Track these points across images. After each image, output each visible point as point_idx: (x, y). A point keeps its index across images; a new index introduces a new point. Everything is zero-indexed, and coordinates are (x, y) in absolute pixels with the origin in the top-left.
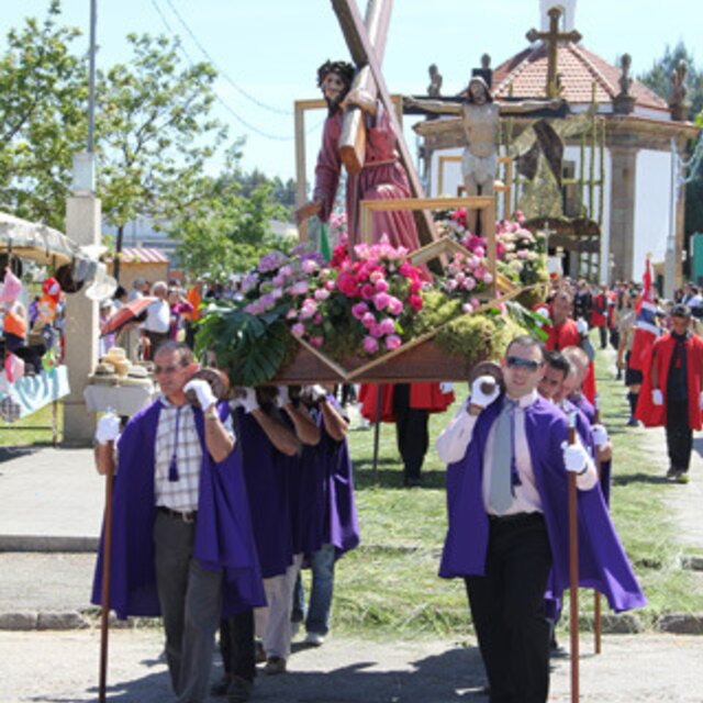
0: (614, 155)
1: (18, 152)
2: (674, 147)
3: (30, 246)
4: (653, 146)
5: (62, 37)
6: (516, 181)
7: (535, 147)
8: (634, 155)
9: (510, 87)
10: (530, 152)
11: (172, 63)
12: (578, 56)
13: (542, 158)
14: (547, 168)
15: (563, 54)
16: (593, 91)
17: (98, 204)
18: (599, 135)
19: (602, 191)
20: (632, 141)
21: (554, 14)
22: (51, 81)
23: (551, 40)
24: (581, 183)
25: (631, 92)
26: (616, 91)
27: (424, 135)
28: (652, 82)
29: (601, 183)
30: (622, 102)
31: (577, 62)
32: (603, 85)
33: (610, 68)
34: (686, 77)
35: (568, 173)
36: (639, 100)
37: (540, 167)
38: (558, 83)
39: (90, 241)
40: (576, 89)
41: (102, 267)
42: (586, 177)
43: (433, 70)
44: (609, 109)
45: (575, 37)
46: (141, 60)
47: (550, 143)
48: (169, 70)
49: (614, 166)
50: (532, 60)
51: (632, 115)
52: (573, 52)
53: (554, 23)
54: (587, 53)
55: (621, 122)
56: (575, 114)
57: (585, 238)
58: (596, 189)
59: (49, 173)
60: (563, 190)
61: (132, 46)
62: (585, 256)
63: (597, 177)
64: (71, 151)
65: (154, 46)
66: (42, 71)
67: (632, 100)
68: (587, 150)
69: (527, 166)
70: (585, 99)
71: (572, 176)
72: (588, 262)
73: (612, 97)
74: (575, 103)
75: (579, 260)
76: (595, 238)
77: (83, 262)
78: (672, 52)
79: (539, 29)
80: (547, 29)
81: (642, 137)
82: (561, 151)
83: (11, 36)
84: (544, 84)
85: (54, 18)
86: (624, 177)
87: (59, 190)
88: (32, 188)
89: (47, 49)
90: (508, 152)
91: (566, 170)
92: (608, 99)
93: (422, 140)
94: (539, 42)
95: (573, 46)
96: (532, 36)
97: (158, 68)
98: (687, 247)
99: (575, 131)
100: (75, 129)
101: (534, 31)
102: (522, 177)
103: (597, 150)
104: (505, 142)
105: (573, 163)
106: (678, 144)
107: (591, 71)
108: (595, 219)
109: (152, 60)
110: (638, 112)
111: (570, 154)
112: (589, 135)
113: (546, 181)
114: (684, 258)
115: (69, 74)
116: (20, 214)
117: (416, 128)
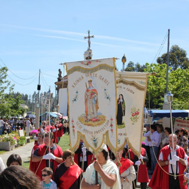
117: (55, 83)
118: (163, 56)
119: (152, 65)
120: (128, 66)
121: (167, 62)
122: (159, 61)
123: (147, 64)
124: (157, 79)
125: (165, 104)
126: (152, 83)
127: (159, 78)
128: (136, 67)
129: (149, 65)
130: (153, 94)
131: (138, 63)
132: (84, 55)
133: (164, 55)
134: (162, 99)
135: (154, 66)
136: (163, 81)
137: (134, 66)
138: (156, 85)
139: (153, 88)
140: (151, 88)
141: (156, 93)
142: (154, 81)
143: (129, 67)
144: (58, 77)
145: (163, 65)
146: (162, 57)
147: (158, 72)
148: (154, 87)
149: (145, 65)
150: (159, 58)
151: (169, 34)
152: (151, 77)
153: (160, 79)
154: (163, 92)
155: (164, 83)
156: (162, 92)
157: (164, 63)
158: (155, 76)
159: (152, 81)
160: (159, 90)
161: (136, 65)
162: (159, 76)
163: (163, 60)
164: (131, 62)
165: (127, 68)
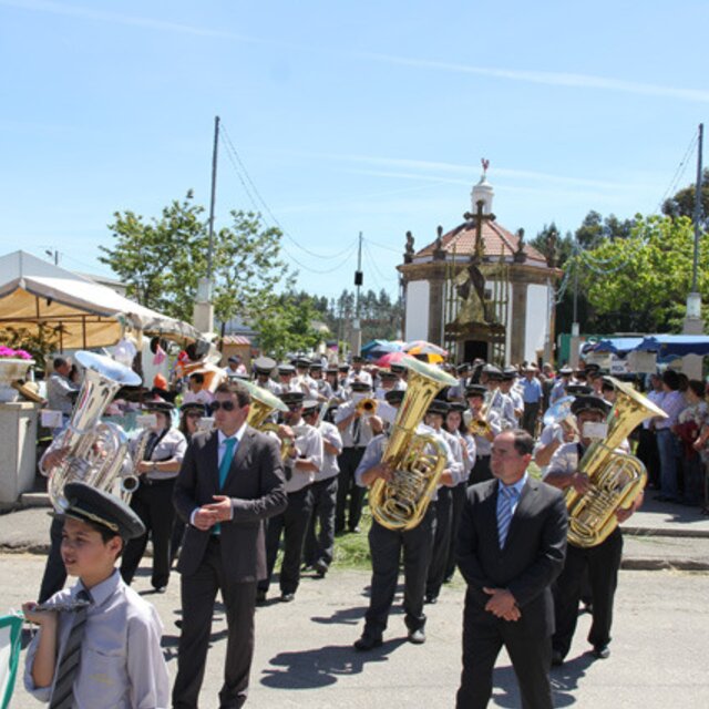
0: (515, 288)
1: (166, 278)
2: (549, 283)
3: (173, 333)
4: (537, 282)
5: (193, 212)
6: (457, 300)
7: (468, 281)
8: (526, 287)
9: (454, 245)
10: (465, 284)
11: (256, 227)
12: (493, 229)
13: (472, 287)
14: (475, 293)
15: (485, 227)
16: (503, 248)
17: (212, 308)
18: (506, 275)
19: (507, 307)
20: (524, 279)
21: (480, 204)
22: (187, 237)
23: (479, 218)
24: (495, 302)
25: (525, 250)
26: (516, 249)
27: (403, 272)
28: (536, 245)
29: (506, 303)
30: (519, 256)
32: (508, 246)
33: (512, 236)
34: (556, 242)
35: (488, 296)
36: (529, 255)
37: (471, 293)
38: (482, 243)
39: (206, 330)
40: (493, 248)
41: (213, 345)
42: (498, 299)
43: (409, 234)
44: (511, 260)
45: (492, 217)
46: (238, 225)
47: (477, 278)
48: (254, 231)
49: (514, 293)
50: (468, 229)
51: (525, 263)
52: (491, 226)
53: (480, 209)
54: (499, 227)
55: (518, 267)
56: (492, 262)
57: (497, 335)
58: (504, 306)
59: (184, 290)
60: (485, 306)
61: (233, 218)
62: (497, 345)
63: (504, 299)
64: (197, 278)
65: (246, 217)
66: (182, 231)
67: (525, 255)
68: (499, 284)
69: (464, 291)
70: (498, 254)
71: (490, 298)
72: (499, 349)
73: (513, 253)
74: (492, 256)
75: (493, 347)
76: (503, 335)
77: (203, 343)
78: (548, 228)
79: (471, 212)
80: (476, 212)
81: (531, 276)
82: (483, 283)
83: (165, 211)
84: (474, 244)
85: (190, 201)
86: (520, 298)
87: (189, 301)
88: (173, 299)
89: (185, 218)
90: (453, 283)
91: (486, 294)
92: (510, 254)
93: (402, 275)
94: (471, 220)
95: (491, 223)
96: (467, 216)
97: (248, 230)
98: (556, 341)
99: (492, 272)
100: (199, 265)
101: (468, 213)
102: (460, 299)
103: (504, 283)
104: (451, 278)
105: (490, 291)
106: (552, 281)
107: (501, 237)
108: (503, 323)
109: (245, 226)
110: (528, 262)
111: (489, 285)
112: (500, 275)
113: (474, 300)
114: (554, 348)
115: (197, 233)
116: (166, 314)
117: (398, 268)
118: (678, 195)
119: (650, 220)
120: (585, 223)
121: (688, 213)
122: (668, 209)
123: (639, 216)
124: (665, 257)
125: (690, 321)
126: (651, 266)
127: (669, 253)
128: (607, 226)
129: (644, 220)
130: (653, 297)
131: (612, 215)
132: (472, 194)
133: (682, 192)
134: (678, 308)
135: (656, 222)
136: (680, 262)
137: (602, 224)
138: (661, 270)
139: (652, 279)
140: (649, 280)
141: (661, 293)
142: (655, 261)
143: (588, 224)
144: (404, 251)
145: (680, 219)
146: (676, 199)
147: (668, 238)
148: (655, 276)
149: (631, 218)
150: (669, 200)
151: (701, 138)
152: (648, 250)
153: (671, 256)
154: (679, 290)
155: (681, 267)
156: (676, 291)
157: (682, 214)
158: (658, 249)
159: (649, 260)
160: (669, 283)
161: (606, 220)
162: (669, 249)
163: (680, 205)
164: (592, 212)
165: (583, 228)
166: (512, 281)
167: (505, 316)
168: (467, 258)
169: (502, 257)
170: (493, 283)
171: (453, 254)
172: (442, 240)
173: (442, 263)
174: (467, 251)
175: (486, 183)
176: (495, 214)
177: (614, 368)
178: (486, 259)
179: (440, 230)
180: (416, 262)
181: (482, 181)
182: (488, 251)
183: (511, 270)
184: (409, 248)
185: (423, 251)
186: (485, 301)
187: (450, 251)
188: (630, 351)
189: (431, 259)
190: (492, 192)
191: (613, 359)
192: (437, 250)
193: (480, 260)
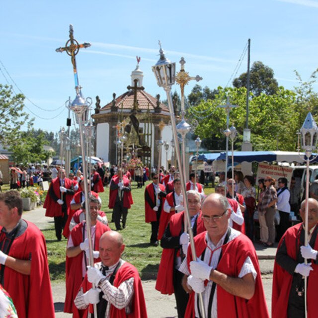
0: (155, 126)
7: (130, 123)
9: (122, 103)
10: (128, 125)
11: (10, 94)
12: (143, 94)
13: (132, 126)
14: (134, 130)
15: (139, 94)
16: (148, 106)
18: (150, 119)
19: (151, 137)
21: (136, 81)
23: (135, 89)
24: (145, 134)
25: (161, 106)
26: (156, 105)
27: (95, 119)
29: (151, 135)
30: (158, 109)
31: (143, 96)
32: (151, 104)
33: (154, 98)
34: (177, 102)
35: (141, 131)
36: (163, 109)
37: (132, 129)
38: (137, 102)
40: (143, 105)
42: (146, 133)
43: (97, 98)
44: (153, 111)
45: (143, 88)
47: (135, 121)
48: (9, 96)
50: (129, 96)
51: (160, 113)
52: (142, 93)
53: (136, 84)
54: (146, 93)
55: (157, 116)
56: (143, 112)
57: (146, 152)
58: (150, 136)
60: (139, 137)
62: (146, 158)
63: (150, 133)
65: (4, 88)
67: (160, 109)
68: (147, 124)
69: (128, 129)
70: (145, 108)
71: (142, 132)
72: (147, 160)
73: (154, 107)
74: (143, 109)
75: (144, 159)
76: (149, 152)
78: (173, 94)
79: (131, 86)
80: (134, 86)
82: (138, 124)
84: (133, 103)
86: (158, 133)
91: (140, 130)
92: (153, 108)
93: (94, 120)
94: (131, 90)
95: (142, 91)
96: (129, 88)
97: (5, 95)
99: (143, 118)
101: (129, 86)
102: (126, 132)
103: (150, 124)
105: (142, 128)
107: (148, 99)
108: (149, 146)
109: (3, 93)
110: (162, 112)
111: (141, 125)
112: (147, 120)
113: (134, 134)
117: (92, 116)
118: (241, 76)
119: (226, 90)
120: (193, 91)
121: (246, 85)
122: (236, 84)
123: (220, 88)
124: (234, 109)
125: (245, 144)
128: (204, 93)
129: (223, 90)
131: (206, 87)
132: (131, 76)
133: (243, 75)
134: (240, 136)
135: (229, 91)
136: (242, 112)
137: (202, 92)
138: (232, 117)
143: (195, 92)
144: (95, 107)
145: (242, 88)
146: (240, 79)
147: (235, 99)
148: (229, 120)
149: (217, 89)
150: (236, 79)
151: (249, 46)
153: (238, 109)
154: (242, 127)
155: (242, 114)
156: (240, 127)
157: (243, 86)
160: (236, 123)
161: (204, 89)
163: (242, 82)
164: (197, 85)
165: (192, 94)
166: (154, 123)
167: (150, 141)
168: (130, 111)
169: (148, 110)
170: (144, 124)
171: (122, 108)
172: (115, 100)
173: (115, 113)
174: (129, 107)
175: (139, 70)
176: (144, 87)
177: (206, 169)
178: (140, 111)
179: (114, 95)
180: (101, 112)
181: (137, 69)
182: (140, 107)
183: (153, 117)
184: (98, 105)
185: (105, 107)
186: (140, 134)
187: (120, 107)
188: (214, 160)
189: (110, 111)
190: (143, 74)
191: (206, 165)
192: (113, 106)
193: (136, 112)
